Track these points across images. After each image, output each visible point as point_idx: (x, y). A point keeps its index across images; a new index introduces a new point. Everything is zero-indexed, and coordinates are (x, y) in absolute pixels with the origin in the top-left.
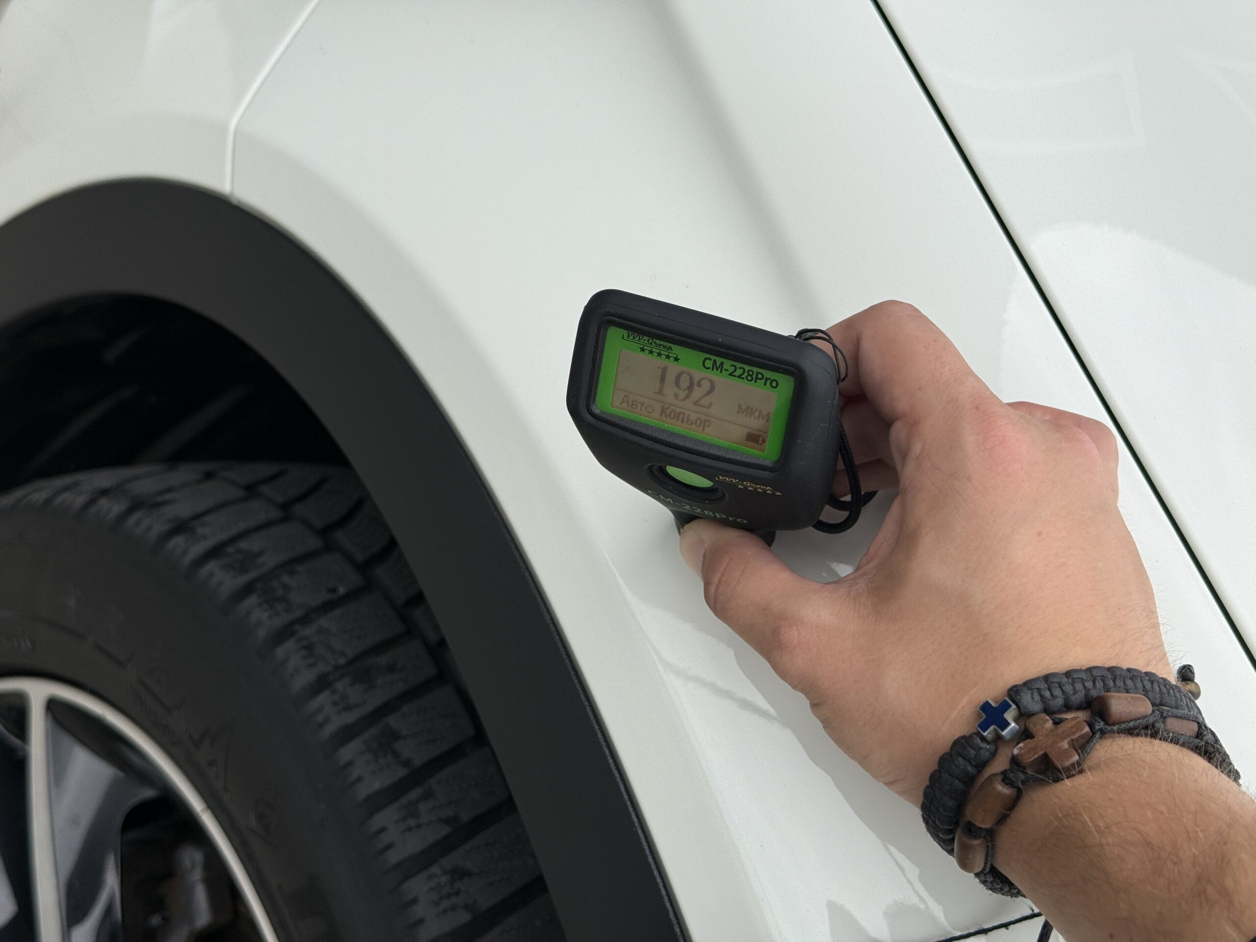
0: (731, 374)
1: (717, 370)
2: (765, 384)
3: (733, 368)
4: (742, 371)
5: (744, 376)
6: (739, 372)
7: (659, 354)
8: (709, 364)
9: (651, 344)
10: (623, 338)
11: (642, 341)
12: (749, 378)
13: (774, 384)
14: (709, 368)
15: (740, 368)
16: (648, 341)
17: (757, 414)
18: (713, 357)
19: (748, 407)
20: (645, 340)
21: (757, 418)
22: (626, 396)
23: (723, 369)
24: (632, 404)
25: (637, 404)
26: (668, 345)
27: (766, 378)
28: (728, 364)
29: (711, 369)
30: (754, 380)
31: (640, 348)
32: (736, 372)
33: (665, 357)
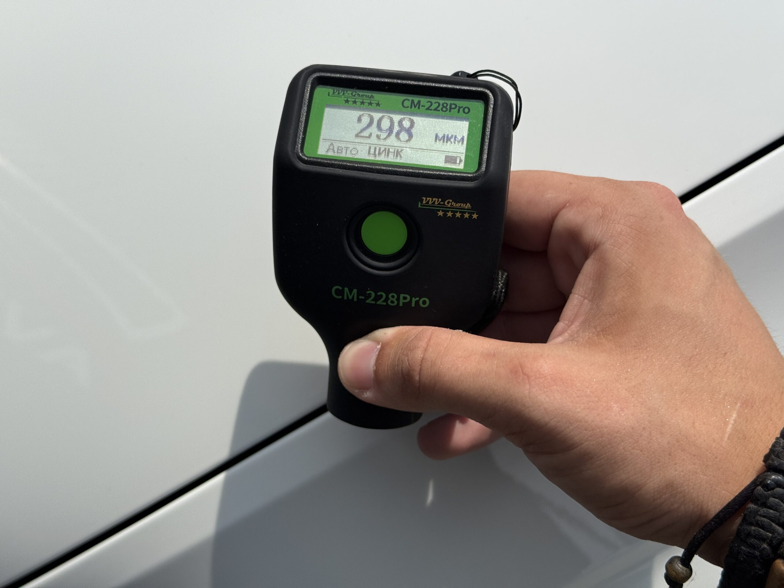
0: (428, 109)
1: (415, 107)
2: (459, 112)
3: (429, 104)
4: (437, 104)
5: (440, 108)
6: (435, 106)
7: (362, 103)
8: (407, 103)
9: (354, 96)
10: (329, 95)
11: (346, 95)
12: (444, 109)
13: (466, 110)
14: (408, 107)
15: (435, 103)
16: (352, 94)
17: (452, 140)
18: (411, 98)
19: (444, 135)
20: (348, 94)
21: (453, 143)
22: (332, 144)
23: (421, 106)
24: (338, 150)
25: (343, 148)
26: (368, 93)
27: (459, 107)
28: (424, 101)
29: (409, 108)
30: (448, 111)
31: (345, 101)
32: (432, 106)
33: (368, 104)
